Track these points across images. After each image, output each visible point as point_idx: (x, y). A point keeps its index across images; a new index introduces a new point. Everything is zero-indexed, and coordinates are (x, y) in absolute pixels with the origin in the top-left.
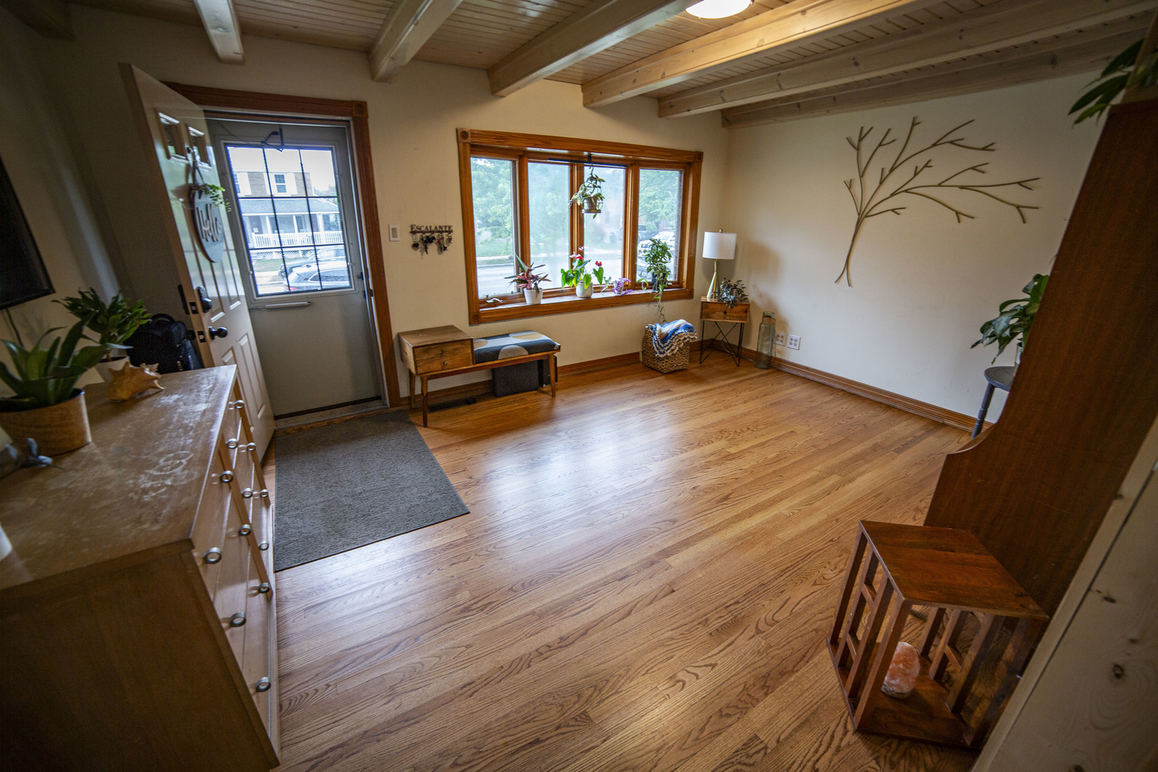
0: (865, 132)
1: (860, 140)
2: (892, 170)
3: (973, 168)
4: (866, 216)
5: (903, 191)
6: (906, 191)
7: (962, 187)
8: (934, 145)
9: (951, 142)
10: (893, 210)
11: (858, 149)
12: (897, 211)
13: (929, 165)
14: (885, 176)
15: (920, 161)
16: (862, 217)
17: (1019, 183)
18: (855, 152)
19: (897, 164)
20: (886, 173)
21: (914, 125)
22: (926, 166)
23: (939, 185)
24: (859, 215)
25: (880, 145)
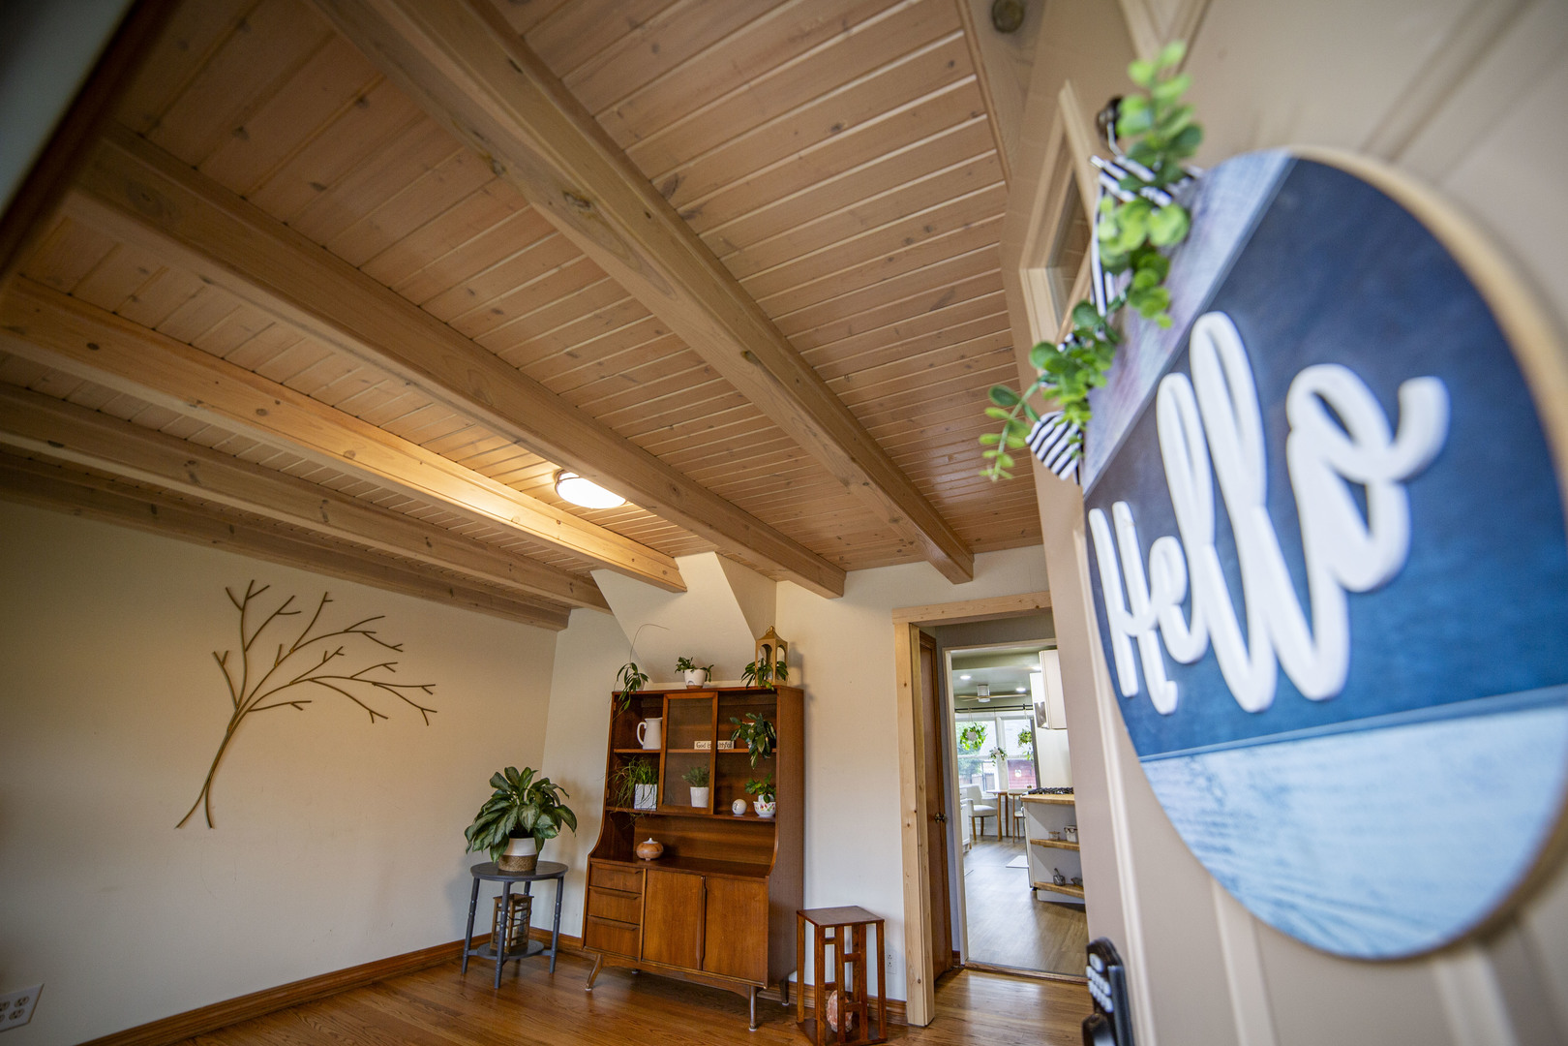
0: (255, 589)
1: (248, 598)
2: (294, 649)
3: (385, 665)
4: (249, 710)
5: (309, 680)
6: (312, 680)
7: (375, 684)
8: (346, 631)
9: (364, 633)
10: (293, 704)
11: (243, 609)
12: (299, 705)
13: (340, 652)
14: (282, 657)
15: (331, 645)
16: (241, 710)
17: (423, 687)
18: (239, 613)
19: (300, 644)
20: (285, 652)
21: (324, 601)
22: (337, 653)
23: (352, 678)
24: (237, 705)
25: (278, 613)
